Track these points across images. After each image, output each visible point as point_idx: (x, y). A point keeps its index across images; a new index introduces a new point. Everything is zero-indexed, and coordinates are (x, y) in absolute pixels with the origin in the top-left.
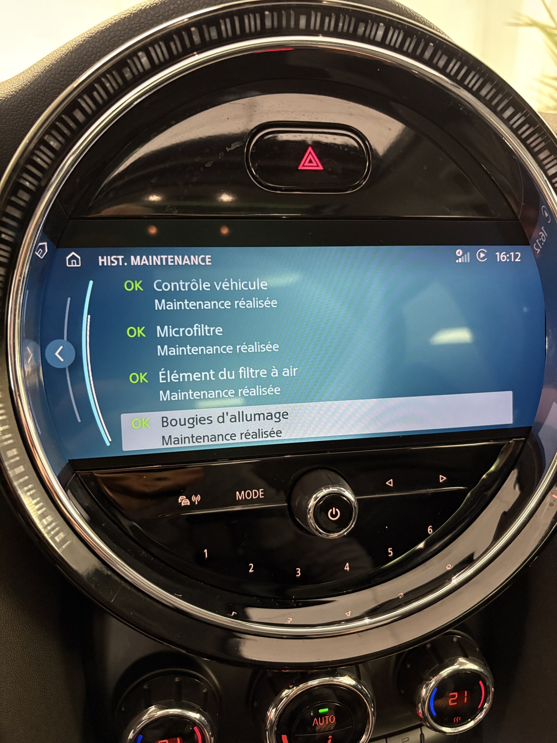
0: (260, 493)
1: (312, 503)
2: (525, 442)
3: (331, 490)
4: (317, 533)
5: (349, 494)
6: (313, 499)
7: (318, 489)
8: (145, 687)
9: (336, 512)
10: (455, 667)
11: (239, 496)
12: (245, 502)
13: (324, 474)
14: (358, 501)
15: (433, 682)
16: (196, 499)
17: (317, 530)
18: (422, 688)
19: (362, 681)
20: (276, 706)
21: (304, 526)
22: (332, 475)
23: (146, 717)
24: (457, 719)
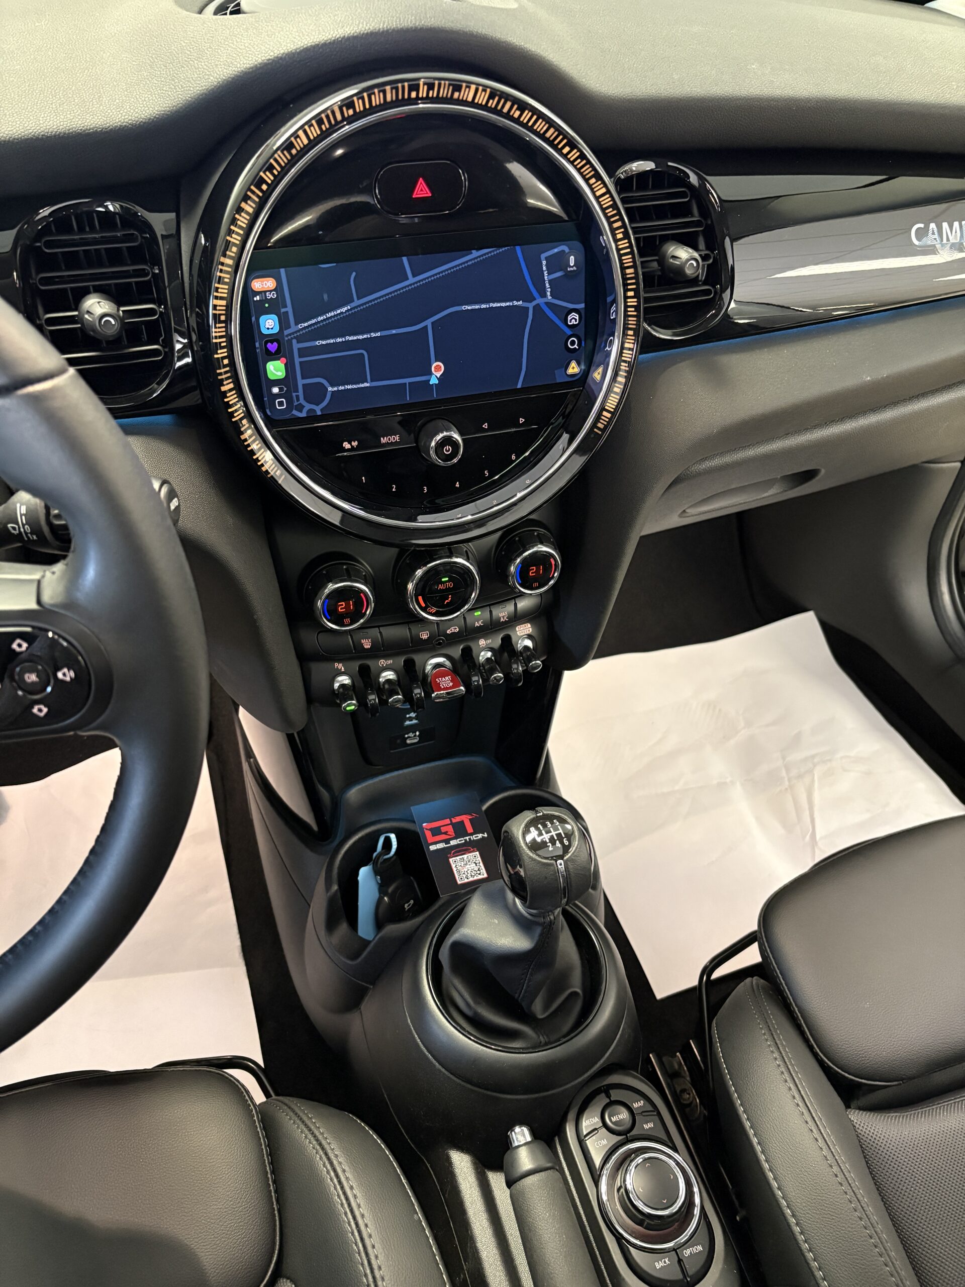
0: (397, 438)
1: (433, 444)
2: (582, 390)
3: (445, 434)
4: (437, 462)
5: (456, 436)
6: (434, 441)
7: (437, 434)
8: (324, 572)
9: (449, 449)
10: (535, 549)
11: (384, 440)
12: (387, 444)
13: (440, 423)
14: (463, 440)
15: (518, 560)
16: (355, 444)
17: (437, 460)
18: (511, 566)
19: (470, 561)
20: (412, 582)
21: (428, 459)
22: (446, 423)
23: (327, 590)
24: (536, 584)
